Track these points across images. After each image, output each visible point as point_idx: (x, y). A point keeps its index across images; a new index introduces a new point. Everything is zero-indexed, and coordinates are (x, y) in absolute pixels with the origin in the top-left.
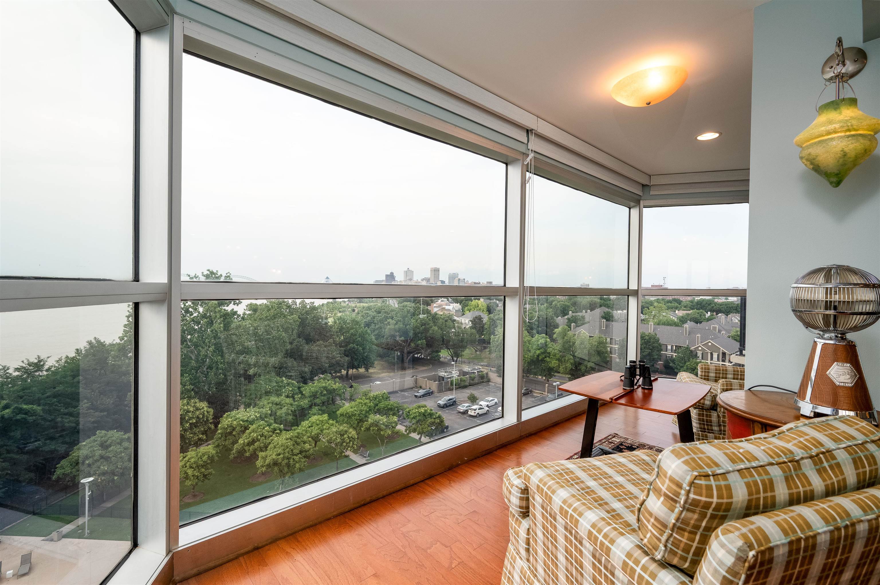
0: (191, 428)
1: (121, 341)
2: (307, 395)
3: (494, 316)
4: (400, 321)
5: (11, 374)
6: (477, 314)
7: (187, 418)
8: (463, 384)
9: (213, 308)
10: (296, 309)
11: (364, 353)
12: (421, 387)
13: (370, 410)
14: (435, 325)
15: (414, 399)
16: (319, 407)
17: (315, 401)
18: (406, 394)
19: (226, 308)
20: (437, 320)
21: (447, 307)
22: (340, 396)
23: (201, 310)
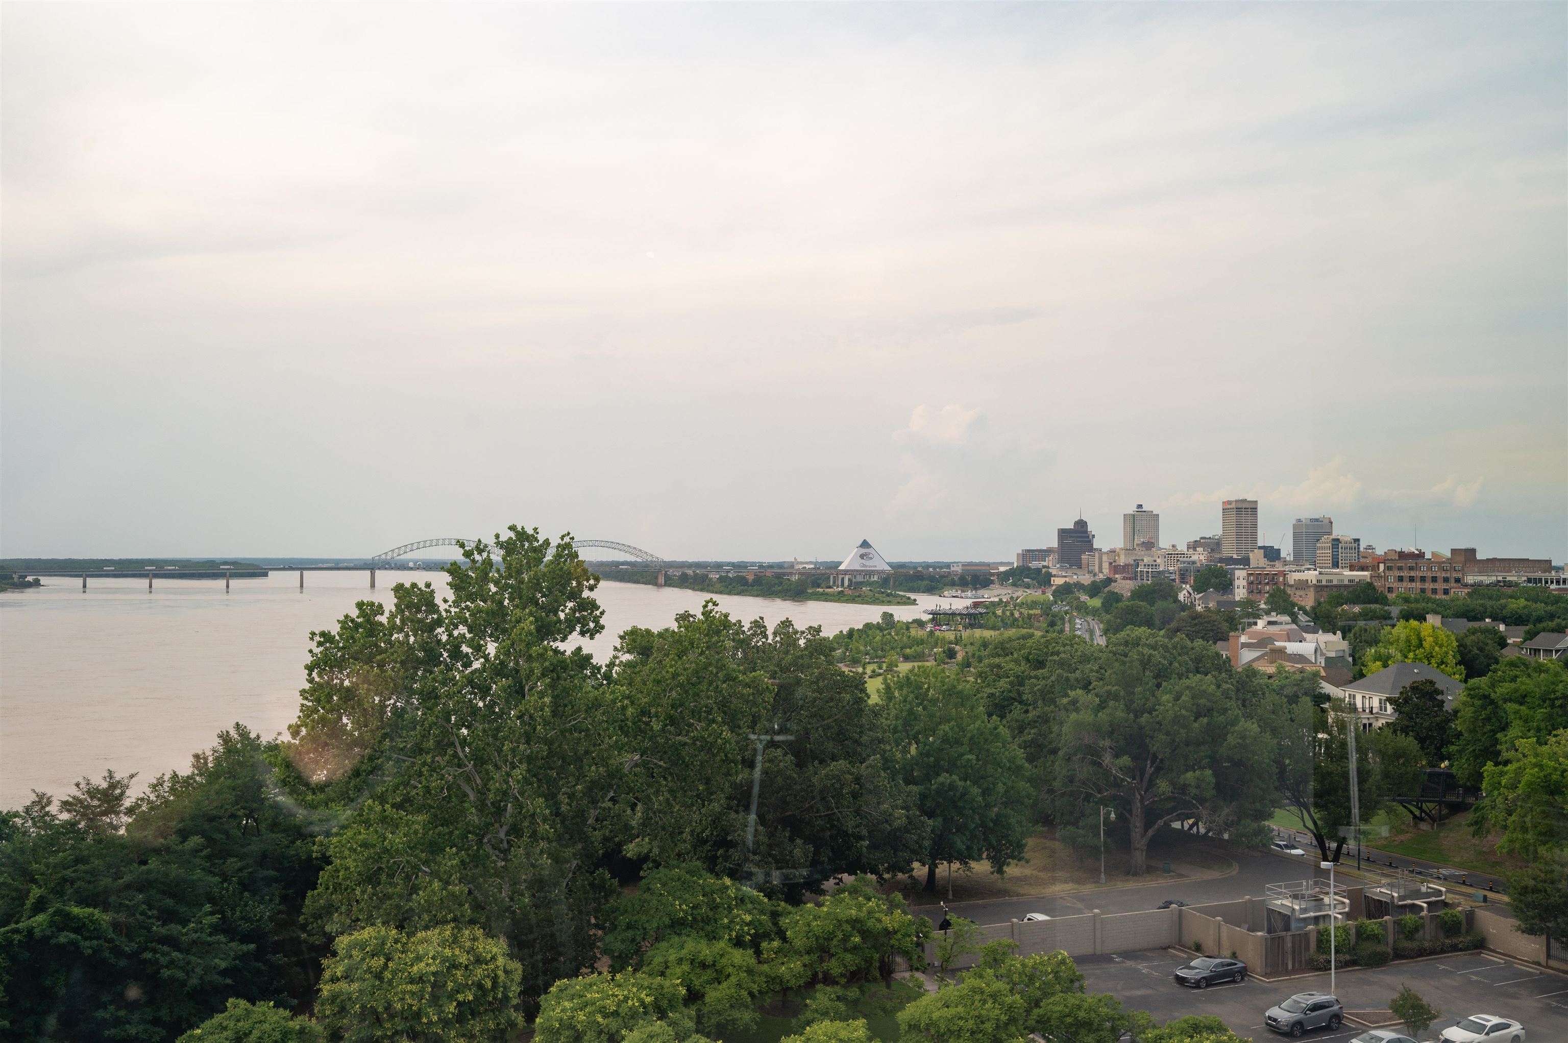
0: (460, 1018)
1: (294, 737)
2: (798, 943)
3: (1493, 686)
4: (1116, 697)
5: (54, 817)
6: (1419, 673)
7: (450, 985)
8: (1368, 948)
9: (522, 646)
10: (766, 650)
11: (988, 806)
12: (1198, 948)
13: (1012, 1020)
14: (1249, 717)
15: (1176, 987)
16: (837, 989)
17: (825, 966)
18: (1143, 967)
19: (561, 646)
20: (1254, 694)
21: (1292, 647)
22: (906, 953)
23: (491, 648)
